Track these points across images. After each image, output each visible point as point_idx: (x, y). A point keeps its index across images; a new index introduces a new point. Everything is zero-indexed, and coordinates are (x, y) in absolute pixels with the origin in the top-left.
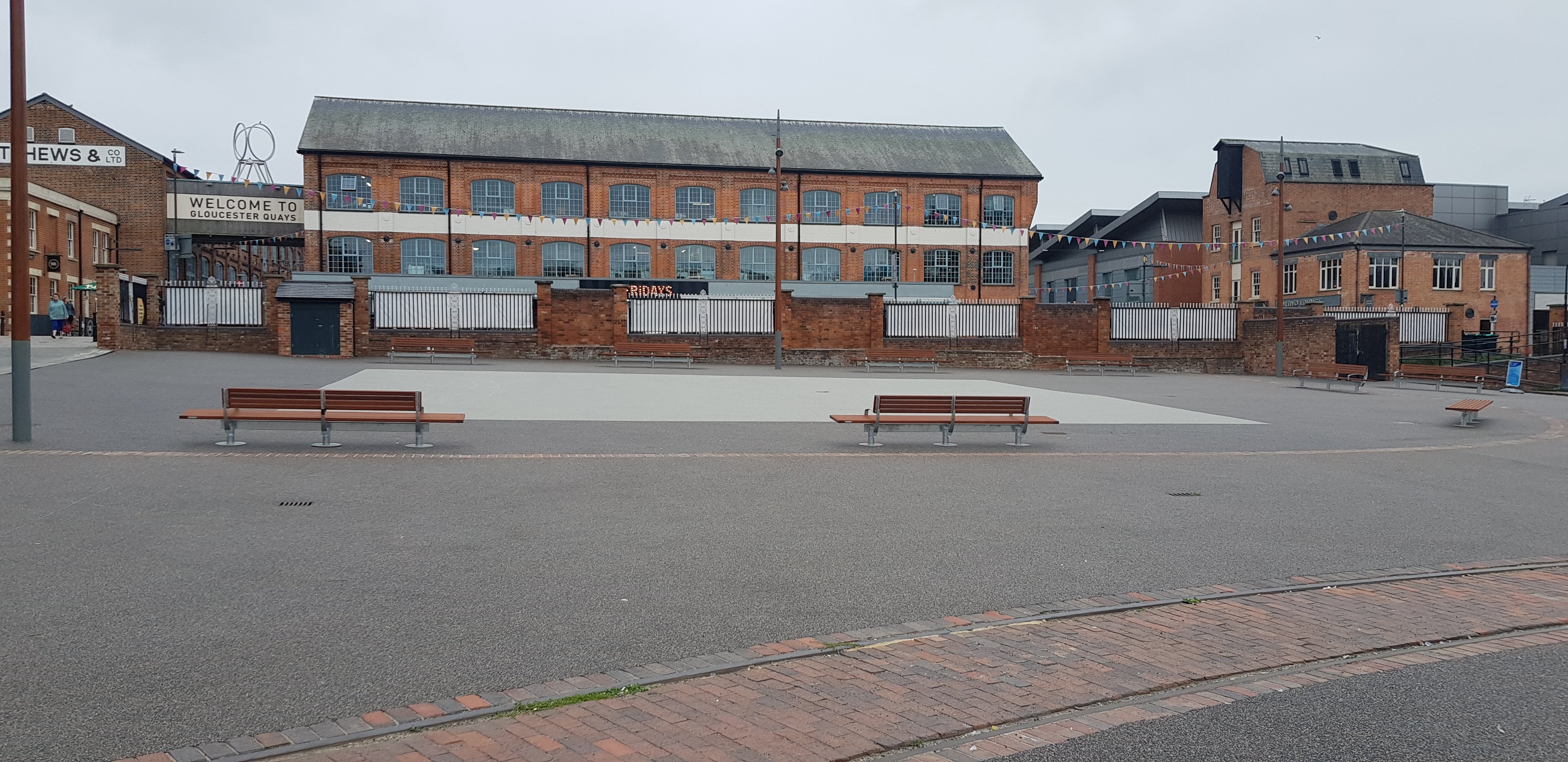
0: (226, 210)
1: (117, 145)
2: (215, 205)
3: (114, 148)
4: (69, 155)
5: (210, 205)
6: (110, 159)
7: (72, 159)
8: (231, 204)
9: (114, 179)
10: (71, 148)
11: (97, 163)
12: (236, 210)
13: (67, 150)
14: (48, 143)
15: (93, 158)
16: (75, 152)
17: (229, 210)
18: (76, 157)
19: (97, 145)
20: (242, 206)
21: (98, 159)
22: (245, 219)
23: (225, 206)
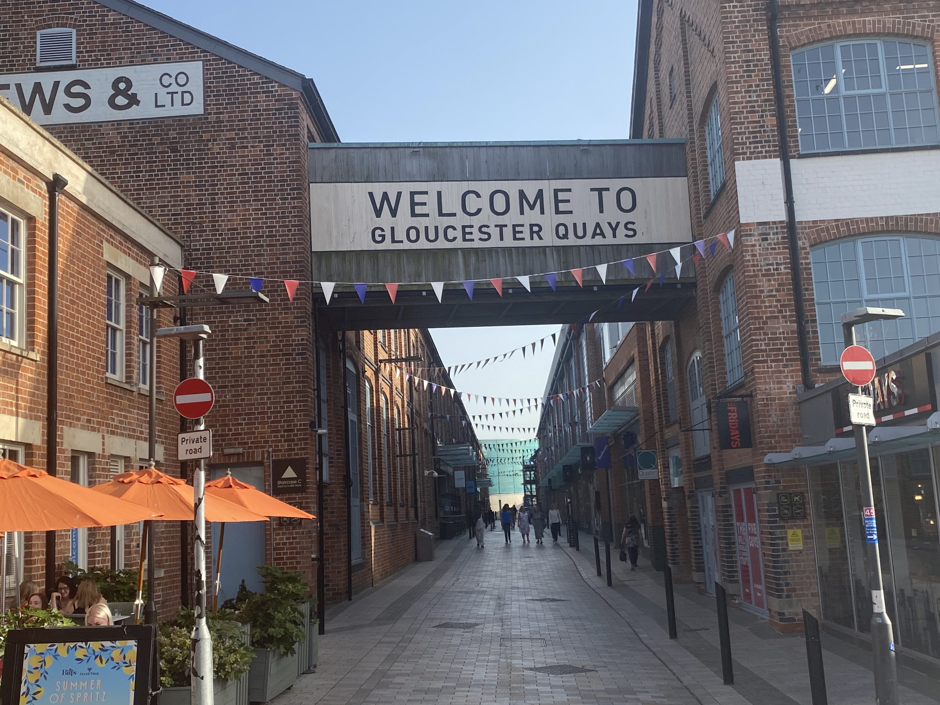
0: (461, 220)
1: (181, 60)
3: (173, 68)
4: (61, 98)
6: (165, 99)
7: (68, 107)
9: (174, 150)
10: (66, 77)
11: (133, 113)
13: (56, 84)
14: (10, 71)
15: (121, 100)
16: (76, 89)
17: (467, 220)
18: (78, 102)
19: (132, 63)
20: (500, 205)
21: (133, 100)
22: (509, 242)
23: (458, 209)
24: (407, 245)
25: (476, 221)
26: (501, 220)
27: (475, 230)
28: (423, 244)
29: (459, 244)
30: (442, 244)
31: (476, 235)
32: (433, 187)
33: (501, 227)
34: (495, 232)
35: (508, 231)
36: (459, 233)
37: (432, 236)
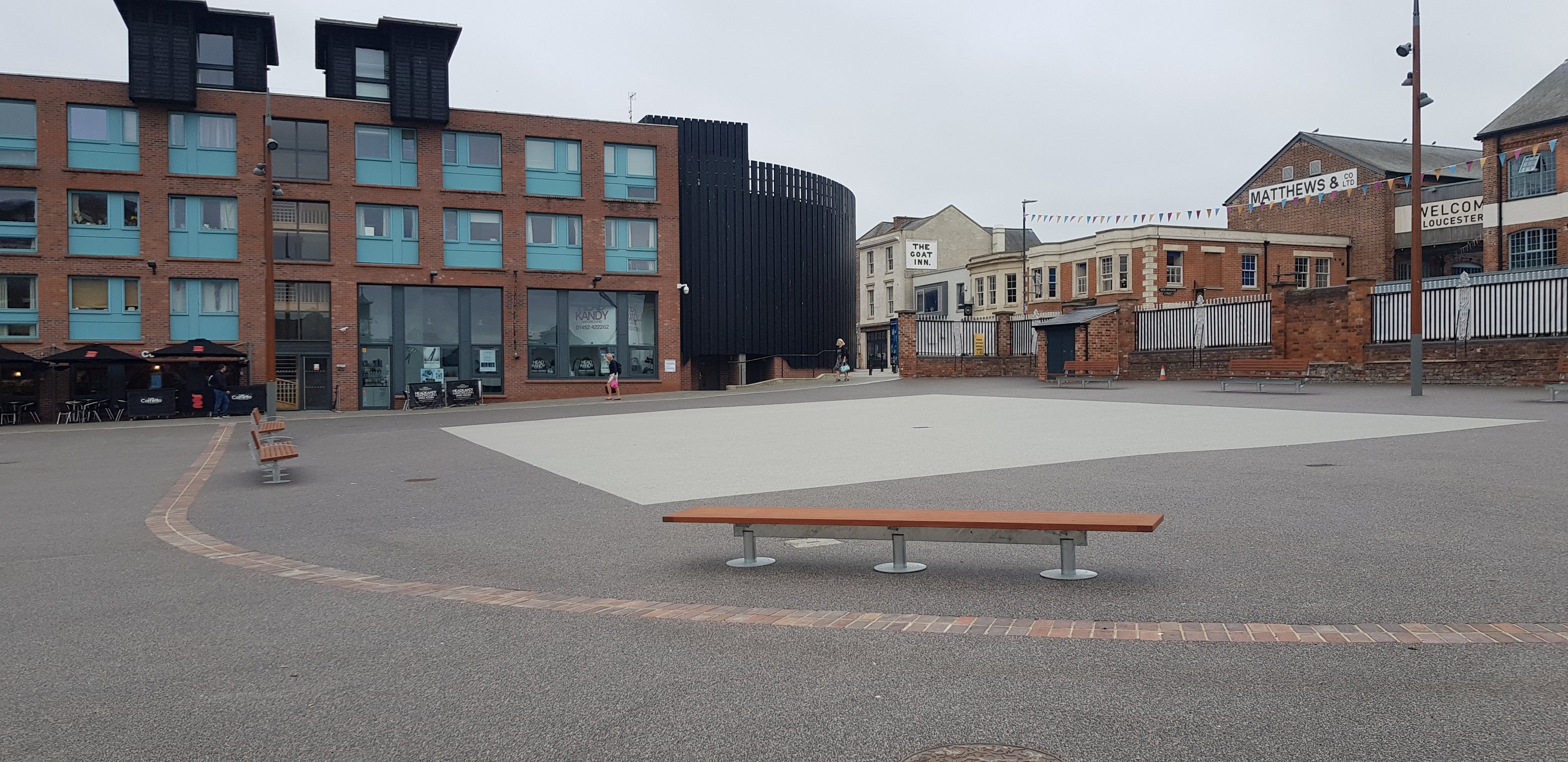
0: (1451, 215)
1: (1350, 168)
2: (1439, 212)
3: (1348, 171)
4: (1317, 186)
5: (1434, 213)
6: (1346, 183)
7: (1318, 189)
8: (1455, 208)
9: (1348, 202)
10: (1318, 178)
11: (1338, 189)
12: (1461, 214)
13: (1315, 181)
14: (1302, 178)
15: (1333, 185)
16: (1321, 182)
17: (1453, 215)
18: (1321, 187)
19: (1336, 171)
20: (1466, 208)
21: (1337, 185)
22: (1469, 222)
23: (1450, 212)
24: (1429, 228)
25: (1457, 215)
26: (1466, 214)
27: (1456, 219)
28: (1435, 227)
29: (1450, 225)
30: (1443, 226)
31: (1456, 221)
32: (1440, 203)
33: (1466, 217)
34: (1463, 219)
35: (1469, 219)
36: (1449, 221)
37: (1439, 223)
